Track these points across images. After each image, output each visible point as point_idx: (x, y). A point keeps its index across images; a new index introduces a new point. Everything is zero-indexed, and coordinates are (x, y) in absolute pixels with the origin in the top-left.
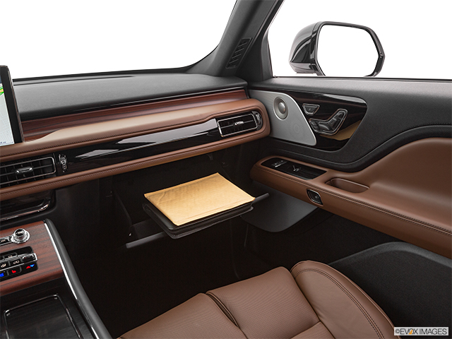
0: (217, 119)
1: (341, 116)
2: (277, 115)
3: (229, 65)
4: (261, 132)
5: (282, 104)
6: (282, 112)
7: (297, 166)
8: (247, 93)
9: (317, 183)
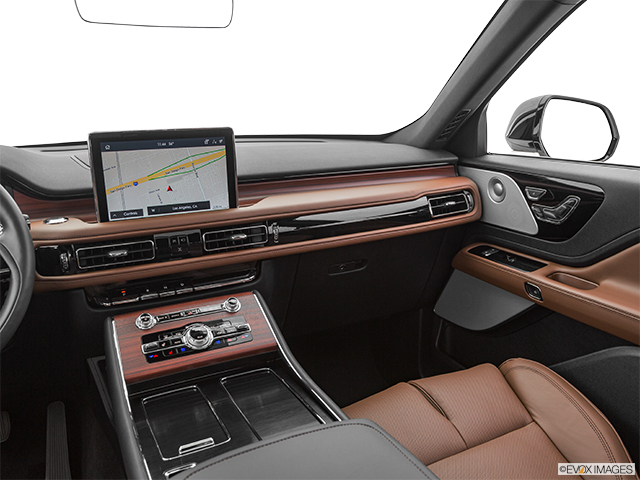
0: (428, 197)
1: (572, 204)
2: (491, 197)
3: (440, 137)
4: (471, 215)
5: (499, 186)
6: (499, 194)
7: (513, 256)
8: (456, 170)
9: (537, 277)
